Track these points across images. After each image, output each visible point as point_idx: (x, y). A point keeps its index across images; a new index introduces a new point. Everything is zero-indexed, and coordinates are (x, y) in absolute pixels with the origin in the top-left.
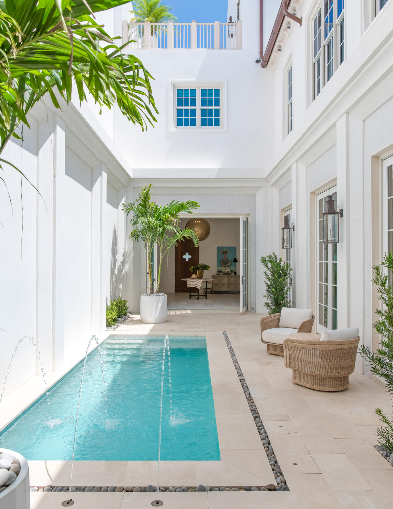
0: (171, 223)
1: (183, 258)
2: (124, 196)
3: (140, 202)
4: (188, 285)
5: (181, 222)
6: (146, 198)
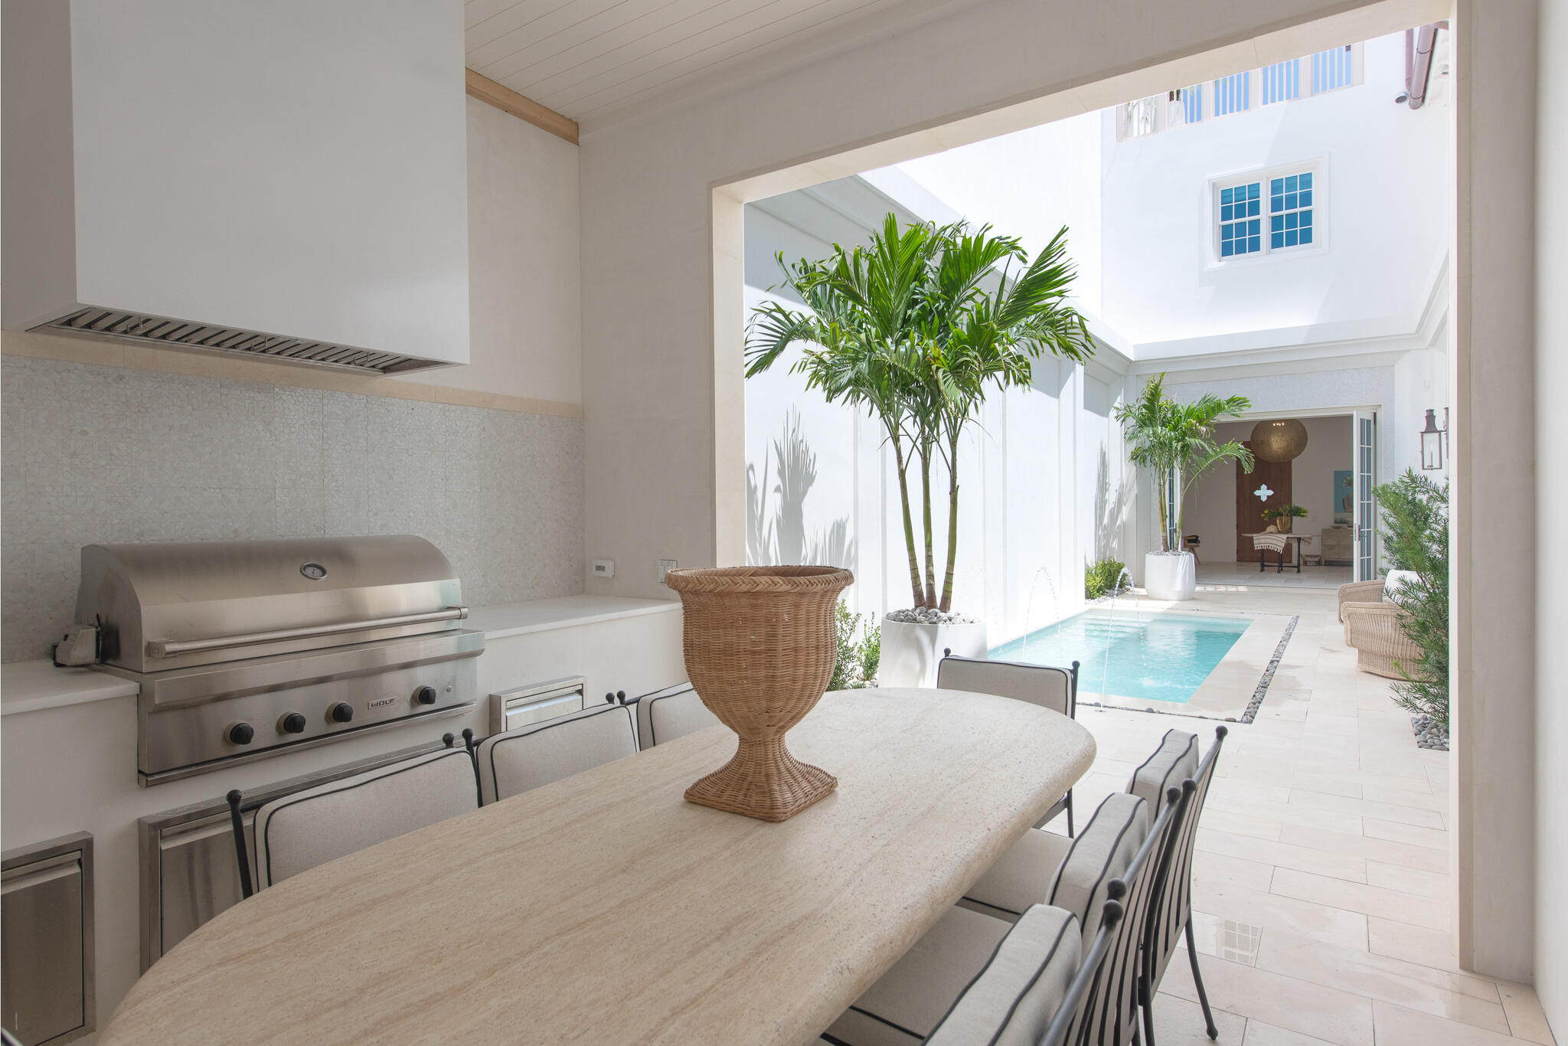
0: (1195, 434)
1: (1254, 495)
2: (1120, 393)
3: (1144, 402)
4: (1255, 546)
5: (1214, 431)
6: (1154, 396)
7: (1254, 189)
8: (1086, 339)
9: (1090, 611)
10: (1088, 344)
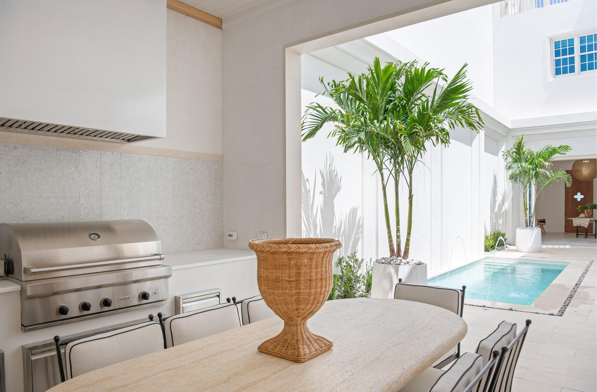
0: (543, 167)
1: (574, 198)
2: (504, 144)
3: (514, 150)
4: (574, 224)
5: (552, 165)
6: (519, 147)
7: (571, 41)
8: (479, 120)
9: (486, 258)
10: (480, 122)
